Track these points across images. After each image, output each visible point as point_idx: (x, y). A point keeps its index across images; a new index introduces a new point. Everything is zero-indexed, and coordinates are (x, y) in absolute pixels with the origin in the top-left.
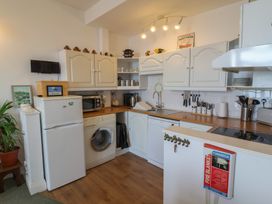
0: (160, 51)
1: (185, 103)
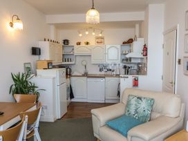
0: (87, 43)
1: (101, 70)
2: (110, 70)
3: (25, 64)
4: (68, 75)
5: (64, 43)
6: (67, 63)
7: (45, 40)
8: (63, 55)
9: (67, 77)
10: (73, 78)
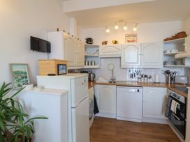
0: (116, 42)
1: (132, 76)
2: (146, 76)
3: (11, 65)
4: (92, 81)
5: (87, 42)
6: (90, 67)
7: (58, 30)
8: (86, 57)
9: (90, 86)
10: (97, 87)
